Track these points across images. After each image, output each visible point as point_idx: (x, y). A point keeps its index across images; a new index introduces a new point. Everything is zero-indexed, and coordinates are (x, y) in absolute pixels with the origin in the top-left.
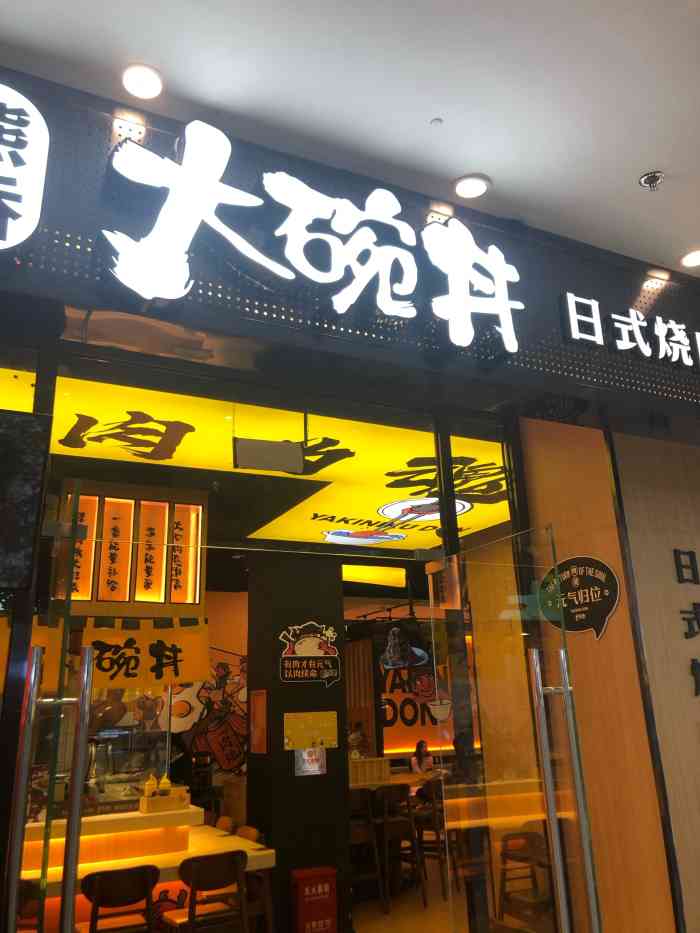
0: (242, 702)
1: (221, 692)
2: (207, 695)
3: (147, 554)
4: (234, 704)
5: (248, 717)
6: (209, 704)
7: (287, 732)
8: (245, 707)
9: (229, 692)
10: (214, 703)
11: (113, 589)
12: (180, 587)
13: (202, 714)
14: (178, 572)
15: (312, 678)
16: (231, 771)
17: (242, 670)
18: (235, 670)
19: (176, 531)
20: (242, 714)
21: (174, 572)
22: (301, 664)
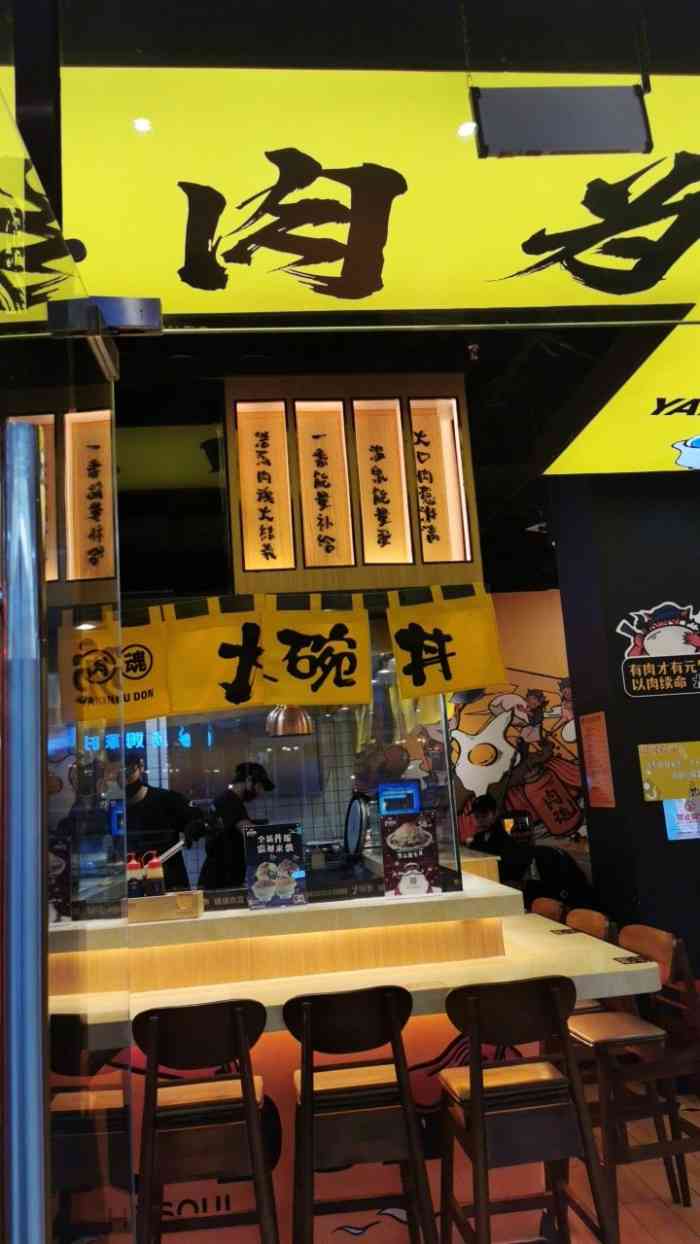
0: (569, 742)
1: (537, 729)
2: (517, 734)
3: (375, 490)
4: (557, 744)
5: (581, 761)
6: (521, 746)
7: (646, 772)
8: (574, 749)
9: (549, 730)
10: (528, 744)
11: (329, 549)
12: (438, 538)
13: (513, 760)
14: (431, 514)
15: (678, 690)
16: (564, 835)
17: (563, 699)
18: (554, 699)
19: (419, 448)
20: (571, 758)
21: (423, 515)
22: (657, 669)
